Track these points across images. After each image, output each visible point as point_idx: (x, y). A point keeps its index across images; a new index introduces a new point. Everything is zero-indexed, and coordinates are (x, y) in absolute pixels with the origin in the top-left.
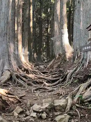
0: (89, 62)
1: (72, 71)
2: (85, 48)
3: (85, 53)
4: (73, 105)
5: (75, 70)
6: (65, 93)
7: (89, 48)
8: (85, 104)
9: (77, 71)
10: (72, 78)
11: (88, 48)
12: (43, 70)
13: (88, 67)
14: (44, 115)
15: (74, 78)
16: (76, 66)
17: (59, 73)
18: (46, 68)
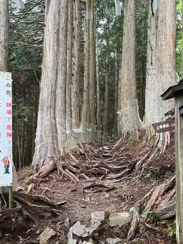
0: (167, 146)
1: (142, 158)
2: (161, 127)
3: (161, 134)
5: (148, 157)
6: (130, 197)
7: (166, 127)
8: (162, 223)
9: (150, 159)
10: (143, 169)
11: (164, 126)
12: (107, 153)
13: (165, 153)
15: (145, 169)
16: (148, 151)
17: (126, 159)
18: (110, 150)
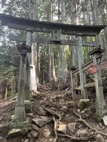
1: (59, 86)
4: (64, 96)
8: (69, 96)
14: (55, 100)
17: (53, 87)
